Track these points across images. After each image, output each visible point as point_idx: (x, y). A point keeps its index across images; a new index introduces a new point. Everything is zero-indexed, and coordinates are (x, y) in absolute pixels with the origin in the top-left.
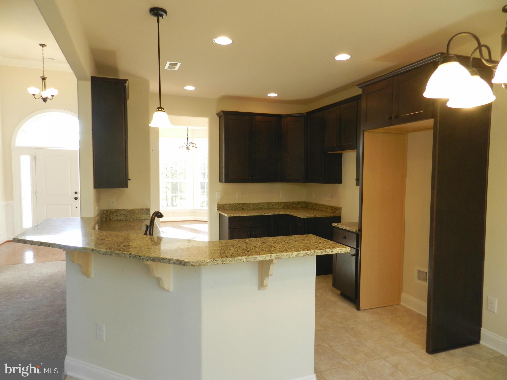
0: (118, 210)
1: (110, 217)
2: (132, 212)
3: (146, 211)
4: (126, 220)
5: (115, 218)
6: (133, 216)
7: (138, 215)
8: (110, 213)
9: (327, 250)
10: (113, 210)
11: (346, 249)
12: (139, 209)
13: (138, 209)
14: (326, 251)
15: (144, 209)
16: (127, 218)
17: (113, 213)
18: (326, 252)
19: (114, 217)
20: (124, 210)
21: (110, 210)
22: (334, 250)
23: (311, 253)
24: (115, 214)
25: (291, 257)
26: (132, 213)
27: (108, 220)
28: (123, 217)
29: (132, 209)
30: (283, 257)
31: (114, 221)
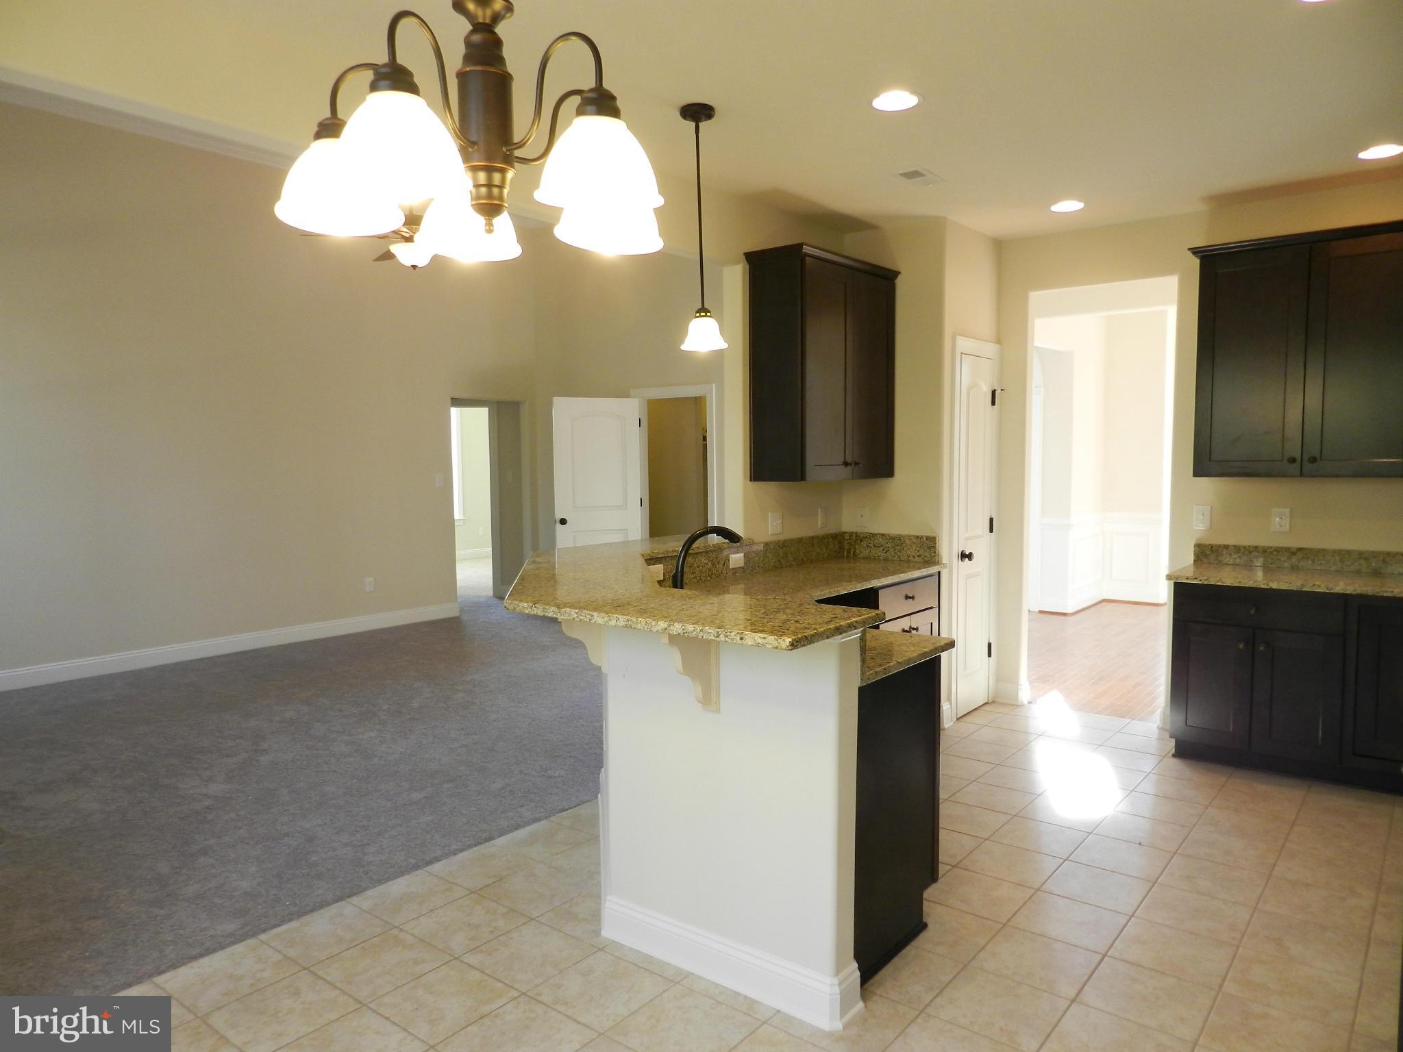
0: (872, 536)
1: (855, 549)
2: (898, 541)
3: (927, 542)
4: (886, 560)
5: (865, 552)
6: (900, 551)
7: (911, 550)
8: (856, 540)
9: (731, 632)
10: (861, 533)
11: (777, 640)
12: (914, 536)
13: (910, 536)
14: (728, 634)
15: (922, 537)
16: (888, 554)
17: (861, 541)
18: (727, 636)
19: (862, 549)
20: (883, 535)
21: (856, 533)
22: (746, 637)
23: (694, 631)
24: (864, 543)
25: (655, 630)
26: (898, 545)
27: (852, 555)
28: (879, 552)
29: (898, 535)
30: (639, 626)
31: (864, 558)
